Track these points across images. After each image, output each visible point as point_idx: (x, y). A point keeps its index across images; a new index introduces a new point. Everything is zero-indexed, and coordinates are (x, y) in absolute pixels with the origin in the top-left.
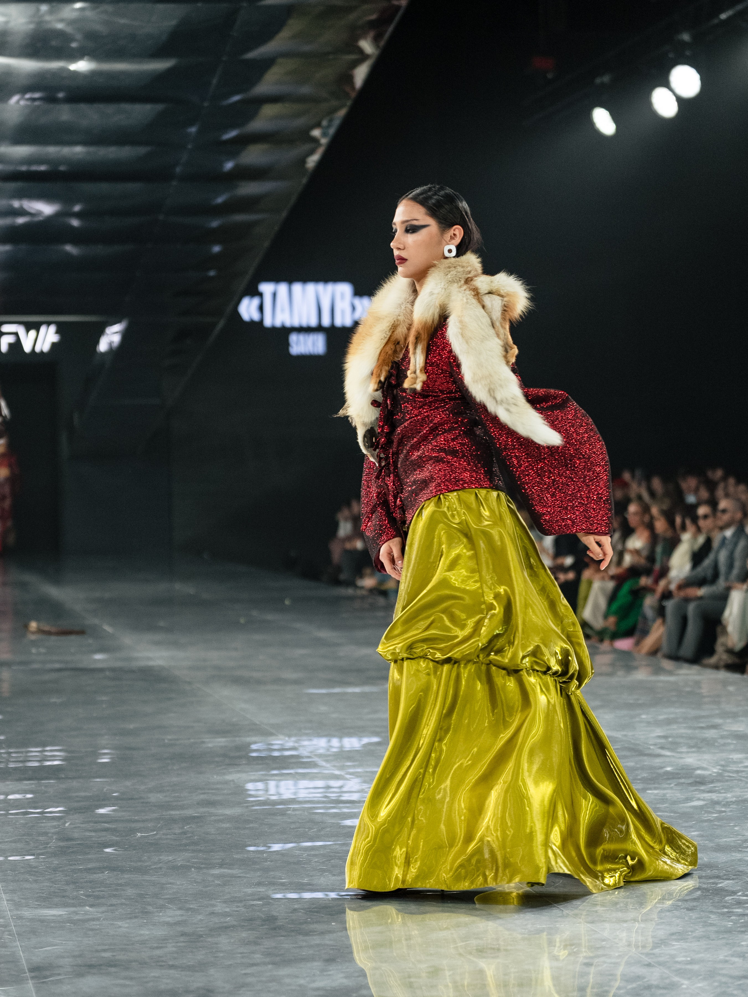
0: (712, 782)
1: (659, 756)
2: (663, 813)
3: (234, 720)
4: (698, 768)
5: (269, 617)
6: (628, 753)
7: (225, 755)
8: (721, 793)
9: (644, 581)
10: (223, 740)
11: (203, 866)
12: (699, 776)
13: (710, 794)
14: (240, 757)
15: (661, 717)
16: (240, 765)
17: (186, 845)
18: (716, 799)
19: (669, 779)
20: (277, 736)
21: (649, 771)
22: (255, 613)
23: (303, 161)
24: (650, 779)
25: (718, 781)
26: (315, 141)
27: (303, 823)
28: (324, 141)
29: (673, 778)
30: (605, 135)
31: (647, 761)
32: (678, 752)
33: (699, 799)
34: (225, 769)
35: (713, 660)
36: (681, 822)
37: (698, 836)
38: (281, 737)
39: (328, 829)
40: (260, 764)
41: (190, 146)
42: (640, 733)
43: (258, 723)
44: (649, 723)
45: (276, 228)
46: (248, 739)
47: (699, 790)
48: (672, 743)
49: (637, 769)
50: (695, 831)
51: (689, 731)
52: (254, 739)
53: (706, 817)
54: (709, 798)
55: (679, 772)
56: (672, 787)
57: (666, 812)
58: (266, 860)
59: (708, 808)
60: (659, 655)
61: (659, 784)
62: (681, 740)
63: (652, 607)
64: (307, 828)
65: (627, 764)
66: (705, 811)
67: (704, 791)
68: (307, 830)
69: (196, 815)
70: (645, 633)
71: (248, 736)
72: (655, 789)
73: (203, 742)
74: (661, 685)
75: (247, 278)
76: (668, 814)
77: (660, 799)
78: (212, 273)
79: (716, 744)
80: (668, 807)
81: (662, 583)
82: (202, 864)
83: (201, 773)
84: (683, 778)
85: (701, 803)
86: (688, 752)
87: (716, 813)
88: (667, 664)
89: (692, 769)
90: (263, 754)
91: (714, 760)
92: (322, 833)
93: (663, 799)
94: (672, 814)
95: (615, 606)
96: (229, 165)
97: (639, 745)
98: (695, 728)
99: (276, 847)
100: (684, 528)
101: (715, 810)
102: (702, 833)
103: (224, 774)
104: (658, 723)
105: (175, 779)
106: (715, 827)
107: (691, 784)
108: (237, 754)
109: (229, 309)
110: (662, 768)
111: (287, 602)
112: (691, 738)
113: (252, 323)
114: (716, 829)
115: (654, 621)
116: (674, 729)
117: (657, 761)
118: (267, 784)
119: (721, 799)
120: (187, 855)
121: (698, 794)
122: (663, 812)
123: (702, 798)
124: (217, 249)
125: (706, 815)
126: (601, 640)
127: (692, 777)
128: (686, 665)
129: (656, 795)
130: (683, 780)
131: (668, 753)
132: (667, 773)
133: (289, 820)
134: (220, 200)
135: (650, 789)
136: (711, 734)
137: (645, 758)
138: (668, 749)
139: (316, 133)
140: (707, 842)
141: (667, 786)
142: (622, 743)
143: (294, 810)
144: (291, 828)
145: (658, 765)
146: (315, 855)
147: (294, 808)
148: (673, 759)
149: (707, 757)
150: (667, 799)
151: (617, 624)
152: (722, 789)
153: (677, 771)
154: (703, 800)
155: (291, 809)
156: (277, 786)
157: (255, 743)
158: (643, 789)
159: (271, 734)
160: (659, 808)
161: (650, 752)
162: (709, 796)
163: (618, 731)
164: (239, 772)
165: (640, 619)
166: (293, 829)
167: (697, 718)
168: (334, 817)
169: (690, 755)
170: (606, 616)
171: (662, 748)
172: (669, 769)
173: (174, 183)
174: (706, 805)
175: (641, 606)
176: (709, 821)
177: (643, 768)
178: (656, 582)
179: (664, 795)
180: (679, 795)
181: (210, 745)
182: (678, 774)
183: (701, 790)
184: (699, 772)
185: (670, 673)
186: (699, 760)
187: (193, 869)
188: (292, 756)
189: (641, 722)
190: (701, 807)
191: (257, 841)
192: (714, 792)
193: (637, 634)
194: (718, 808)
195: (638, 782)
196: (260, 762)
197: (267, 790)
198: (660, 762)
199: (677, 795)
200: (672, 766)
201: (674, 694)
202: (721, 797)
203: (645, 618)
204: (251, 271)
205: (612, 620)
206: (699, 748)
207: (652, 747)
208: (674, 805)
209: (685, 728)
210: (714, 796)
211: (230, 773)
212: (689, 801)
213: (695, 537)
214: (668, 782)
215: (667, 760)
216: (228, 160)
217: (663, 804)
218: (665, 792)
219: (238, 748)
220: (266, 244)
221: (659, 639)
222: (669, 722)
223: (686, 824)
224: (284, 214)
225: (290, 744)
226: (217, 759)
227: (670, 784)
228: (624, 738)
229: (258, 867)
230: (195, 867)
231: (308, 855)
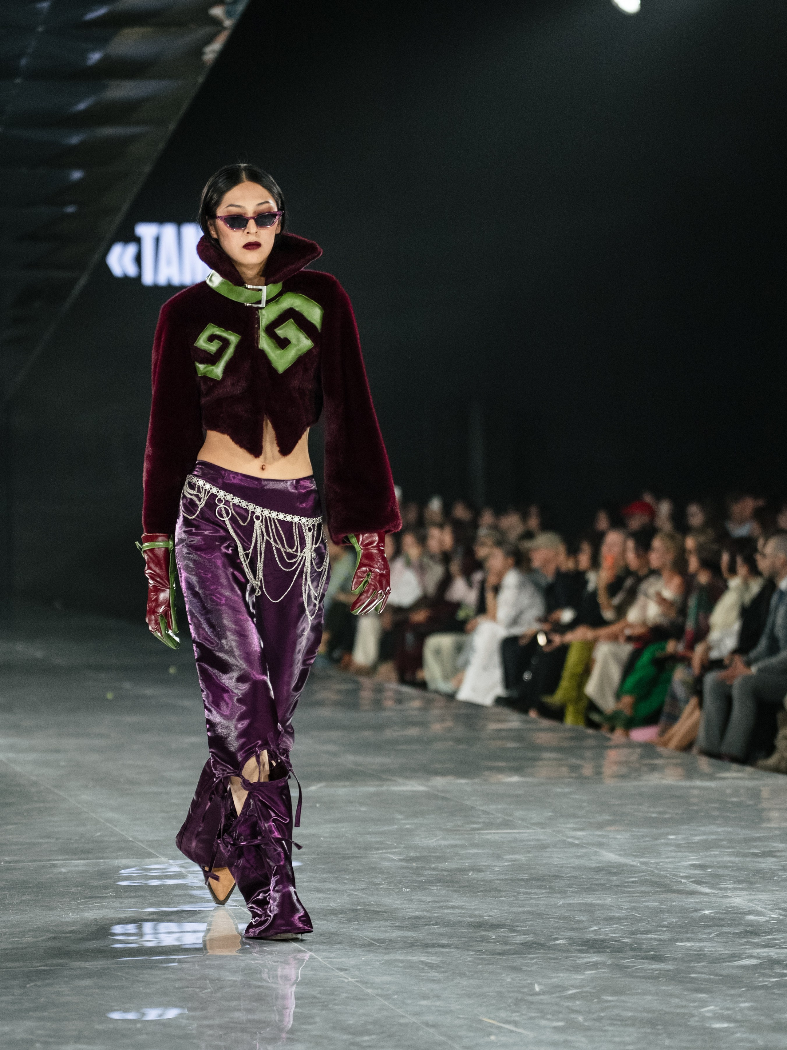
0: (769, 932)
1: (692, 893)
2: (699, 975)
3: (99, 834)
4: (750, 912)
5: (148, 692)
6: (649, 889)
7: (84, 885)
8: (783, 948)
9: (671, 646)
10: (82, 861)
11: (52, 1040)
12: (751, 923)
13: (766, 950)
14: (105, 887)
15: (697, 838)
16: (105, 897)
17: (28, 1010)
18: (775, 957)
19: (707, 926)
20: (157, 857)
21: (679, 915)
22: (127, 685)
23: (198, 51)
24: (681, 927)
25: (778, 931)
26: (216, 22)
27: (191, 980)
28: (228, 23)
29: (714, 926)
30: (626, 12)
31: (677, 901)
32: (721, 889)
33: (750, 957)
34: (84, 903)
35: (772, 761)
36: (724, 988)
37: (749, 1009)
38: (163, 859)
39: (227, 990)
40: (132, 897)
41: (40, 29)
42: (667, 860)
43: (131, 839)
44: (679, 846)
45: (161, 146)
46: (116, 862)
47: (751, 942)
48: (712, 875)
49: (662, 912)
50: (745, 1002)
51: (737, 859)
52: (124, 862)
53: (761, 981)
54: (765, 954)
55: (722, 916)
56: (712, 937)
57: (705, 973)
58: (140, 1032)
59: (764, 969)
60: (695, 750)
61: (693, 933)
62: (726, 872)
63: (684, 683)
64: (199, 988)
65: (649, 903)
66: (760, 973)
67: (758, 945)
68: (198, 990)
69: (43, 968)
70: (674, 718)
71: (117, 858)
72: (688, 940)
73: (54, 866)
74: (696, 792)
75: (119, 218)
76: (707, 977)
77: (696, 955)
78: (70, 209)
79: (775, 878)
80: (706, 967)
81: (699, 649)
82: (50, 1036)
83: (51, 909)
84: (729, 925)
85: (754, 962)
86: (735, 889)
87: (775, 977)
88: (704, 763)
89: (741, 913)
90: (136, 883)
91: (773, 901)
92: (219, 994)
93: (699, 955)
94: (712, 977)
95: (630, 682)
96: (95, 57)
97: (666, 877)
98: (745, 855)
99: (152, 1014)
100: (733, 571)
101: (776, 973)
102: (755, 1004)
103: (83, 910)
104: (691, 847)
105: (14, 917)
106: (775, 997)
107: (739, 935)
108: (101, 883)
109: (95, 259)
110: (697, 910)
111: (172, 670)
112: (739, 869)
113: (126, 279)
114: (774, 999)
115: (687, 701)
116: (715, 856)
117: (691, 901)
118: (140, 927)
119: (782, 957)
120: (30, 1024)
121: (749, 949)
122: (699, 973)
123: (755, 955)
124: (77, 175)
125: (761, 979)
126: (612, 730)
127: (740, 924)
128: (735, 766)
129: (688, 949)
130: (727, 929)
131: (707, 890)
132: (705, 917)
133: (172, 976)
134: (82, 106)
135: (681, 941)
136: (767, 863)
137: (674, 896)
138: (707, 884)
139: (217, 11)
140: (762, 1018)
141: (705, 936)
142: (642, 874)
143: (180, 961)
144: (175, 988)
145: (692, 905)
146: (209, 1027)
147: (179, 958)
148: (713, 899)
149: (761, 896)
150: (704, 955)
151: (635, 706)
152: (784, 943)
153: (720, 916)
154: (757, 958)
155: (176, 961)
156: (155, 929)
157: (127, 867)
158: (670, 940)
159: (150, 855)
160: (693, 967)
161: (681, 887)
162: (764, 952)
163: (636, 856)
164: (103, 907)
165: (668, 700)
166: (179, 988)
167: (747, 840)
168: (236, 972)
169: (738, 893)
170: (618, 696)
171: (698, 883)
172: (707, 912)
173: (18, 81)
174: (760, 964)
175: (669, 680)
176: (764, 987)
177: (670, 911)
178: (691, 647)
179: (701, 949)
180: (722, 950)
181: (63, 870)
182: (720, 919)
183: (755, 943)
184: (750, 917)
185: (711, 777)
186: (750, 901)
187: (38, 1045)
188: (178, 886)
189: (667, 844)
190: (755, 968)
191: (128, 1006)
192: (773, 947)
193: (663, 720)
194: (778, 970)
195: (664, 929)
196: (133, 894)
197: (141, 934)
198: (695, 902)
199: (719, 949)
200: (712, 908)
201: (716, 805)
202: (782, 953)
203: (674, 698)
204: (125, 208)
205: (627, 700)
206: (752, 883)
207: (683, 881)
208: (715, 963)
209: (730, 855)
210: (773, 953)
211: (91, 909)
212: (737, 959)
213: (746, 585)
214: (707, 931)
215: (706, 899)
216: (94, 50)
217: (699, 962)
218: (702, 944)
219: (102, 874)
220: (147, 169)
221: (695, 727)
222: (707, 846)
223: (732, 992)
224: (172, 127)
225: (175, 869)
226: (73, 890)
227: (710, 934)
228: (644, 867)
229: (128, 1041)
230: (39, 1042)
231: (200, 1026)
